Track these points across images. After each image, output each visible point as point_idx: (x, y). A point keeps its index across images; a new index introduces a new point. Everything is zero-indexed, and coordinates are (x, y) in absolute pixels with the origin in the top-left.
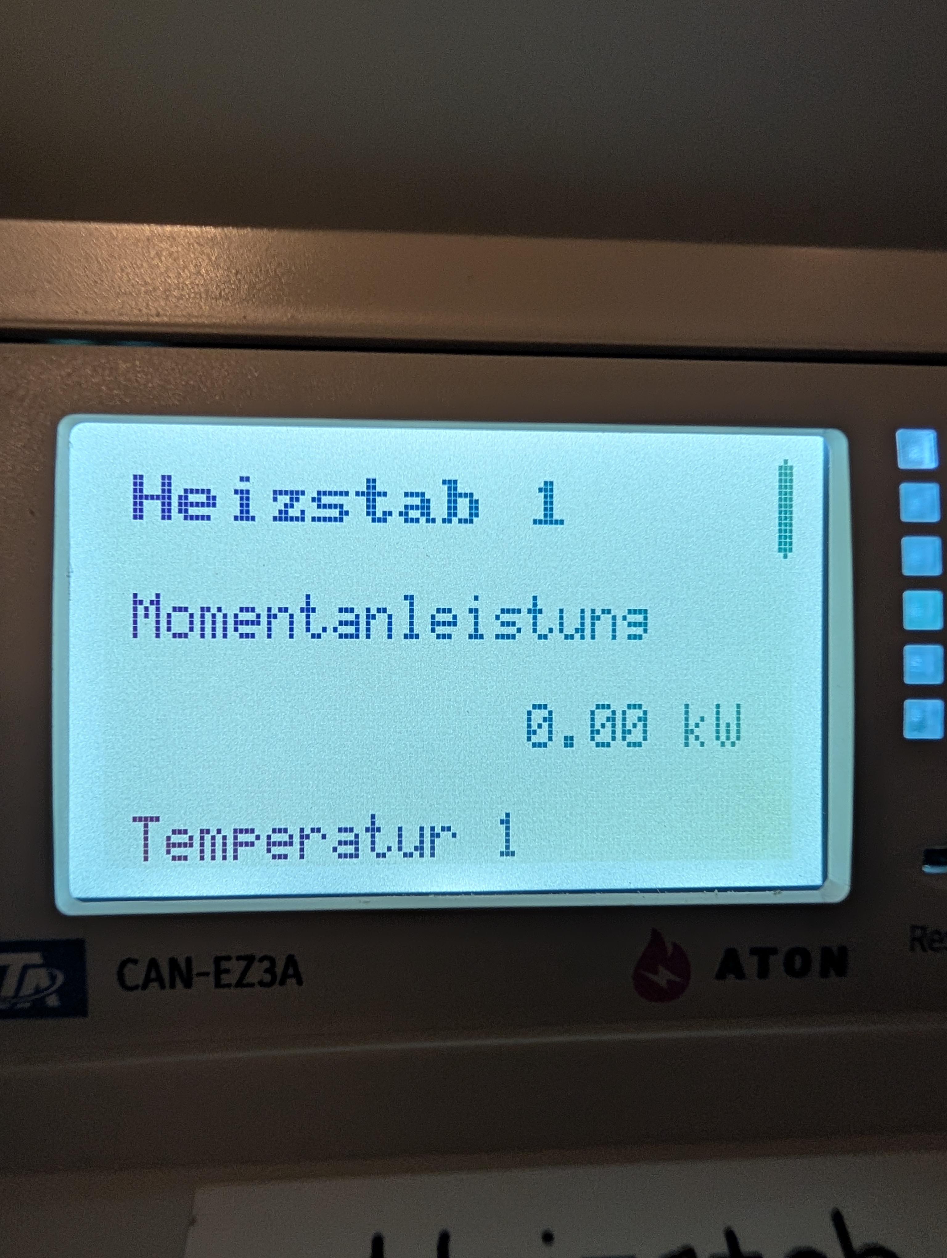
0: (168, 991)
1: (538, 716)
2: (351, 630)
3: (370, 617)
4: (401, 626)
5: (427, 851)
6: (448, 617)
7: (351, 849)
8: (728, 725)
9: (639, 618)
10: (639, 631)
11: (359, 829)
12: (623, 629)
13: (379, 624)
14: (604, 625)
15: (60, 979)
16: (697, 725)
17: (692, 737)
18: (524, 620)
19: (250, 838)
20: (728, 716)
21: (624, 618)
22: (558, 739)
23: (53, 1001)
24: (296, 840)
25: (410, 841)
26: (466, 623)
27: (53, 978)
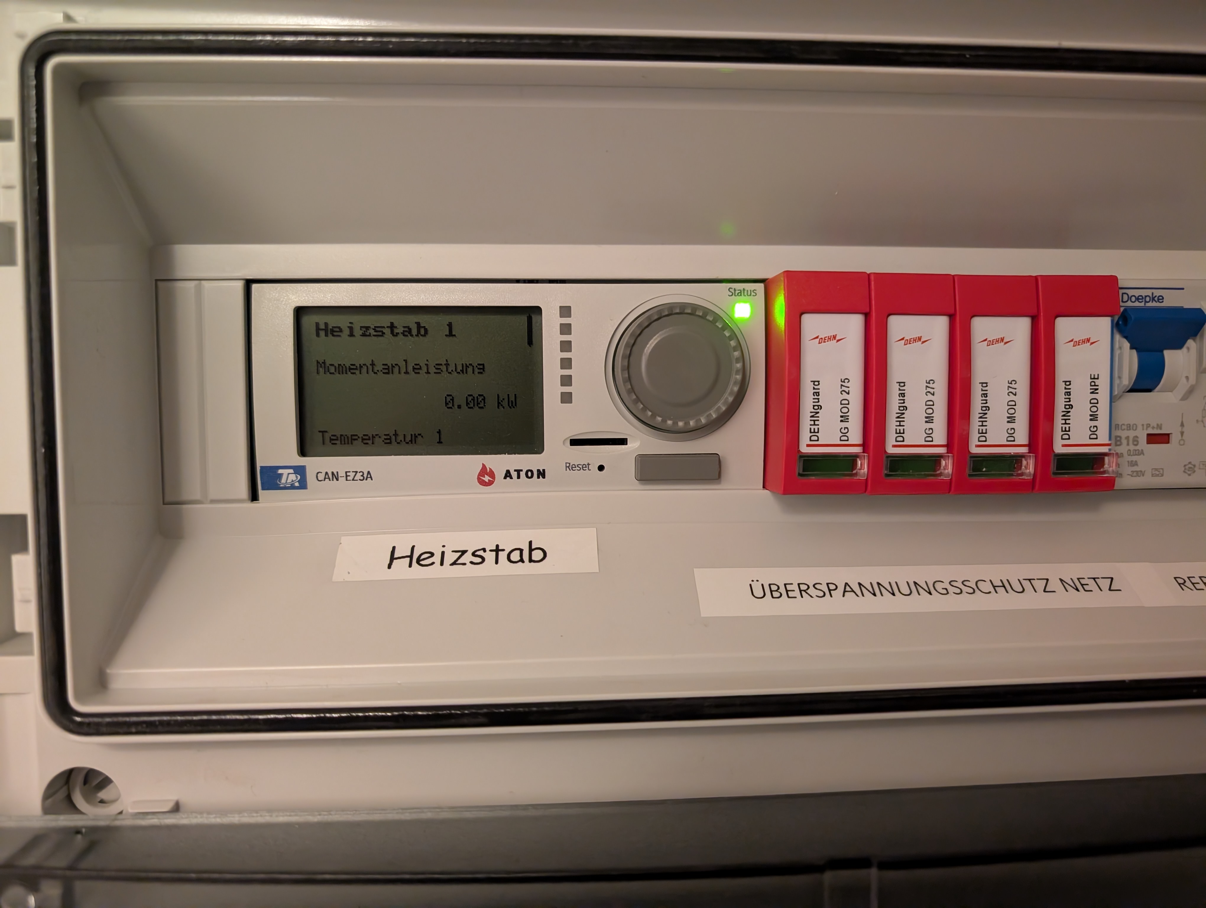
0: (331, 481)
1: (449, 399)
2: (386, 371)
3: (393, 367)
4: (403, 370)
5: (414, 442)
6: (418, 367)
7: (388, 441)
8: (512, 401)
9: (481, 367)
10: (482, 371)
11: (391, 435)
12: (477, 371)
13: (396, 370)
14: (470, 370)
15: (299, 477)
16: (502, 401)
17: (500, 405)
18: (444, 368)
19: (356, 437)
20: (512, 398)
21: (477, 366)
22: (456, 407)
23: (297, 484)
24: (371, 438)
25: (408, 439)
26: (425, 369)
27: (297, 477)
